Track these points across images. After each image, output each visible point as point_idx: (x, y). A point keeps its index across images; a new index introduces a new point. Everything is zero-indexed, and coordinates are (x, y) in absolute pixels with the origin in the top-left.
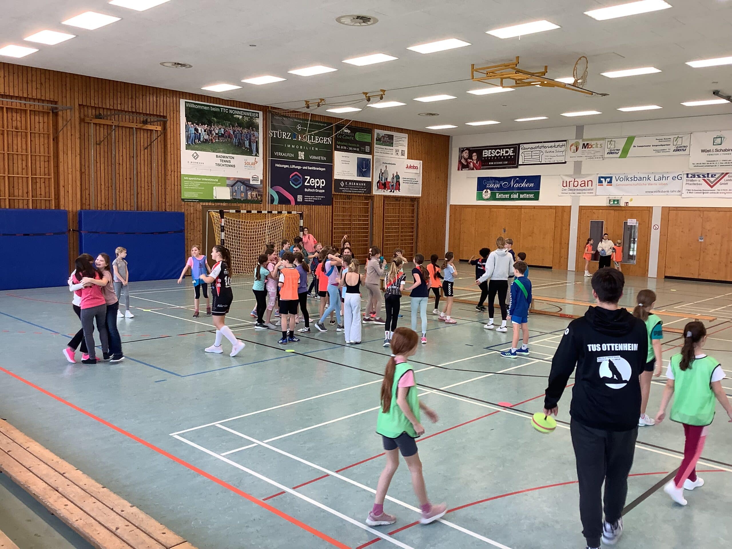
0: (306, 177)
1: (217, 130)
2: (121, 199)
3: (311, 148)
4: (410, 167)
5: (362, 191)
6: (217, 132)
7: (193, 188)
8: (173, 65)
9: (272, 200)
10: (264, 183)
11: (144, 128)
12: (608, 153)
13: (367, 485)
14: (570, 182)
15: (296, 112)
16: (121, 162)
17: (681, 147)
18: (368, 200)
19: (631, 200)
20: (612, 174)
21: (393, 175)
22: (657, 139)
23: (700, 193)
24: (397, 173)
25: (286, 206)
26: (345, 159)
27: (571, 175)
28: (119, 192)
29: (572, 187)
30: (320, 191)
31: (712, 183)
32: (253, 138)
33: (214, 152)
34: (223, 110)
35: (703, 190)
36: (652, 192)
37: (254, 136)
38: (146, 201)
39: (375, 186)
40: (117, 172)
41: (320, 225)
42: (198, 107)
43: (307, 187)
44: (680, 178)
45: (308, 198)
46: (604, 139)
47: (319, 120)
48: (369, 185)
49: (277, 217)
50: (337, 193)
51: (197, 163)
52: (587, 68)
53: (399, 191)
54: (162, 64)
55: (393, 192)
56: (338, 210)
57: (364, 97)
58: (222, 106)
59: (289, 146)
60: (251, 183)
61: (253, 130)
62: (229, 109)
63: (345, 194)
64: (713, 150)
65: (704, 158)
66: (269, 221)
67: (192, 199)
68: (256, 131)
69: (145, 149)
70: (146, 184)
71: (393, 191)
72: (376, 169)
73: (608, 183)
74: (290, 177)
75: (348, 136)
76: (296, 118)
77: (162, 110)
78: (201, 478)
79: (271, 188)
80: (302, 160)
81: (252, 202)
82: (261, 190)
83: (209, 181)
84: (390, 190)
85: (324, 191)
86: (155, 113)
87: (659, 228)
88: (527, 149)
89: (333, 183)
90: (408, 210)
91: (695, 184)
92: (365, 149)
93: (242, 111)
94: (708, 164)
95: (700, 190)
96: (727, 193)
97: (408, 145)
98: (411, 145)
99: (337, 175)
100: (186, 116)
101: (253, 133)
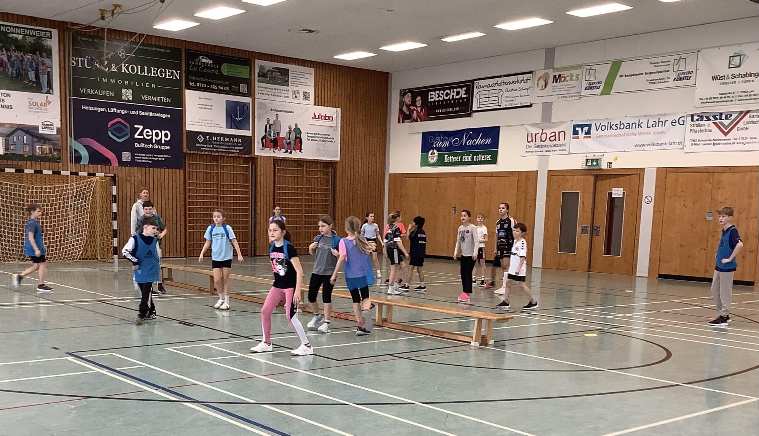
0: (136, 126)
3: (145, 85)
4: (320, 117)
5: (236, 150)
9: (78, 159)
10: (63, 132)
12: (586, 89)
14: (536, 134)
17: (684, 74)
18: (247, 163)
19: (616, 159)
20: (592, 121)
21: (290, 128)
22: (651, 63)
23: (709, 144)
24: (296, 125)
25: (102, 167)
26: (203, 102)
27: (538, 124)
29: (539, 143)
31: (726, 127)
32: (41, 67)
35: (714, 140)
36: (644, 146)
37: (43, 64)
39: (258, 143)
43: (139, 141)
44: (682, 123)
45: (141, 156)
50: (192, 152)
53: (300, 151)
55: (291, 153)
56: (198, 176)
59: (105, 80)
61: (41, 56)
64: (728, 76)
65: (716, 89)
68: (48, 58)
71: (289, 151)
72: (260, 119)
73: (586, 133)
75: (207, 68)
76: (116, 40)
79: (75, 140)
80: (128, 101)
82: (57, 142)
84: (285, 151)
85: (168, 148)
87: (653, 200)
88: (483, 87)
89: (185, 136)
90: (319, 180)
91: (702, 131)
92: (239, 88)
93: (21, 28)
94: (721, 98)
95: (710, 140)
96: (747, 143)
97: (315, 84)
98: (320, 84)
99: (191, 125)
101: (42, 60)
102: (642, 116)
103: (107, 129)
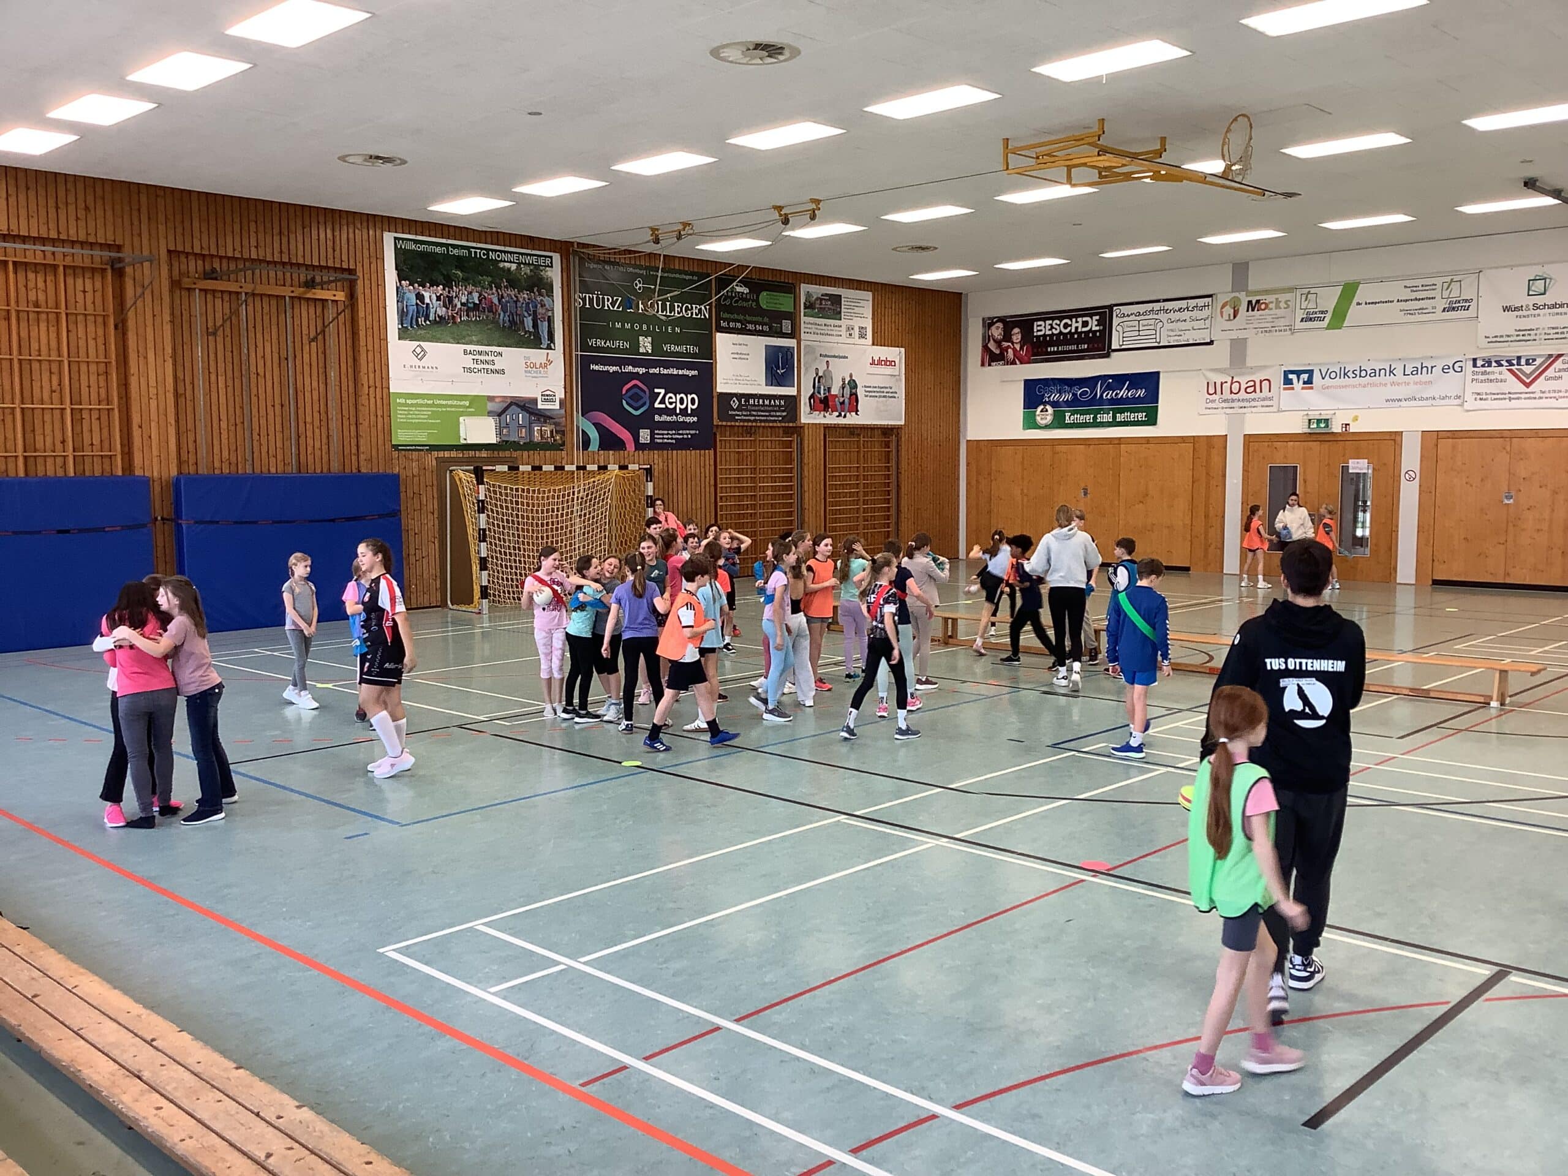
0: (656, 390)
1: (463, 295)
2: (264, 449)
3: (667, 329)
4: (880, 362)
5: (779, 416)
6: (464, 300)
7: (417, 421)
8: (365, 160)
9: (586, 443)
10: (568, 405)
11: (308, 296)
12: (1302, 321)
13: (803, 1047)
14: (1222, 384)
15: (630, 252)
16: (261, 371)
17: (1459, 302)
18: (791, 435)
19: (1356, 419)
20: (1315, 365)
21: (844, 380)
22: (1405, 287)
23: (1502, 399)
24: (851, 376)
25: (617, 453)
26: (737, 349)
27: (1225, 369)
28: (259, 435)
29: (1227, 394)
31: (1528, 376)
32: (540, 310)
33: (458, 343)
34: (475, 252)
35: (1510, 393)
36: (1400, 400)
37: (543, 306)
38: (318, 453)
39: (805, 404)
40: (254, 391)
41: (689, 492)
42: (422, 247)
43: (661, 412)
44: (1459, 369)
45: (663, 434)
46: (1291, 290)
47: (682, 268)
48: (792, 403)
49: (596, 479)
50: (724, 423)
51: (424, 367)
52: (1251, 139)
53: (857, 414)
54: (343, 159)
55: (845, 416)
56: (728, 458)
57: (776, 215)
58: (474, 245)
59: (618, 325)
60: (540, 407)
61: (541, 294)
62: (488, 250)
63: (741, 424)
64: (1527, 306)
65: (1509, 324)
66: (580, 487)
67: (415, 446)
68: (549, 296)
69: (313, 340)
70: (316, 415)
71: (843, 414)
72: (806, 369)
73: (1305, 383)
74: (624, 392)
75: (744, 300)
76: (630, 265)
77: (345, 258)
78: (447, 1043)
79: (582, 416)
80: (647, 354)
81: (544, 446)
82: (560, 420)
83: (451, 406)
84: (837, 414)
85: (695, 419)
86: (330, 264)
87: (1418, 475)
88: (1128, 316)
89: (715, 400)
90: (876, 454)
91: (1491, 381)
92: (782, 327)
93: (515, 253)
94: (1518, 335)
95: (1502, 394)
96: (1561, 397)
97: (873, 314)
98: (879, 315)
99: (724, 384)
100: (396, 269)
101: (542, 300)
102: (1393, 360)
103: (621, 398)
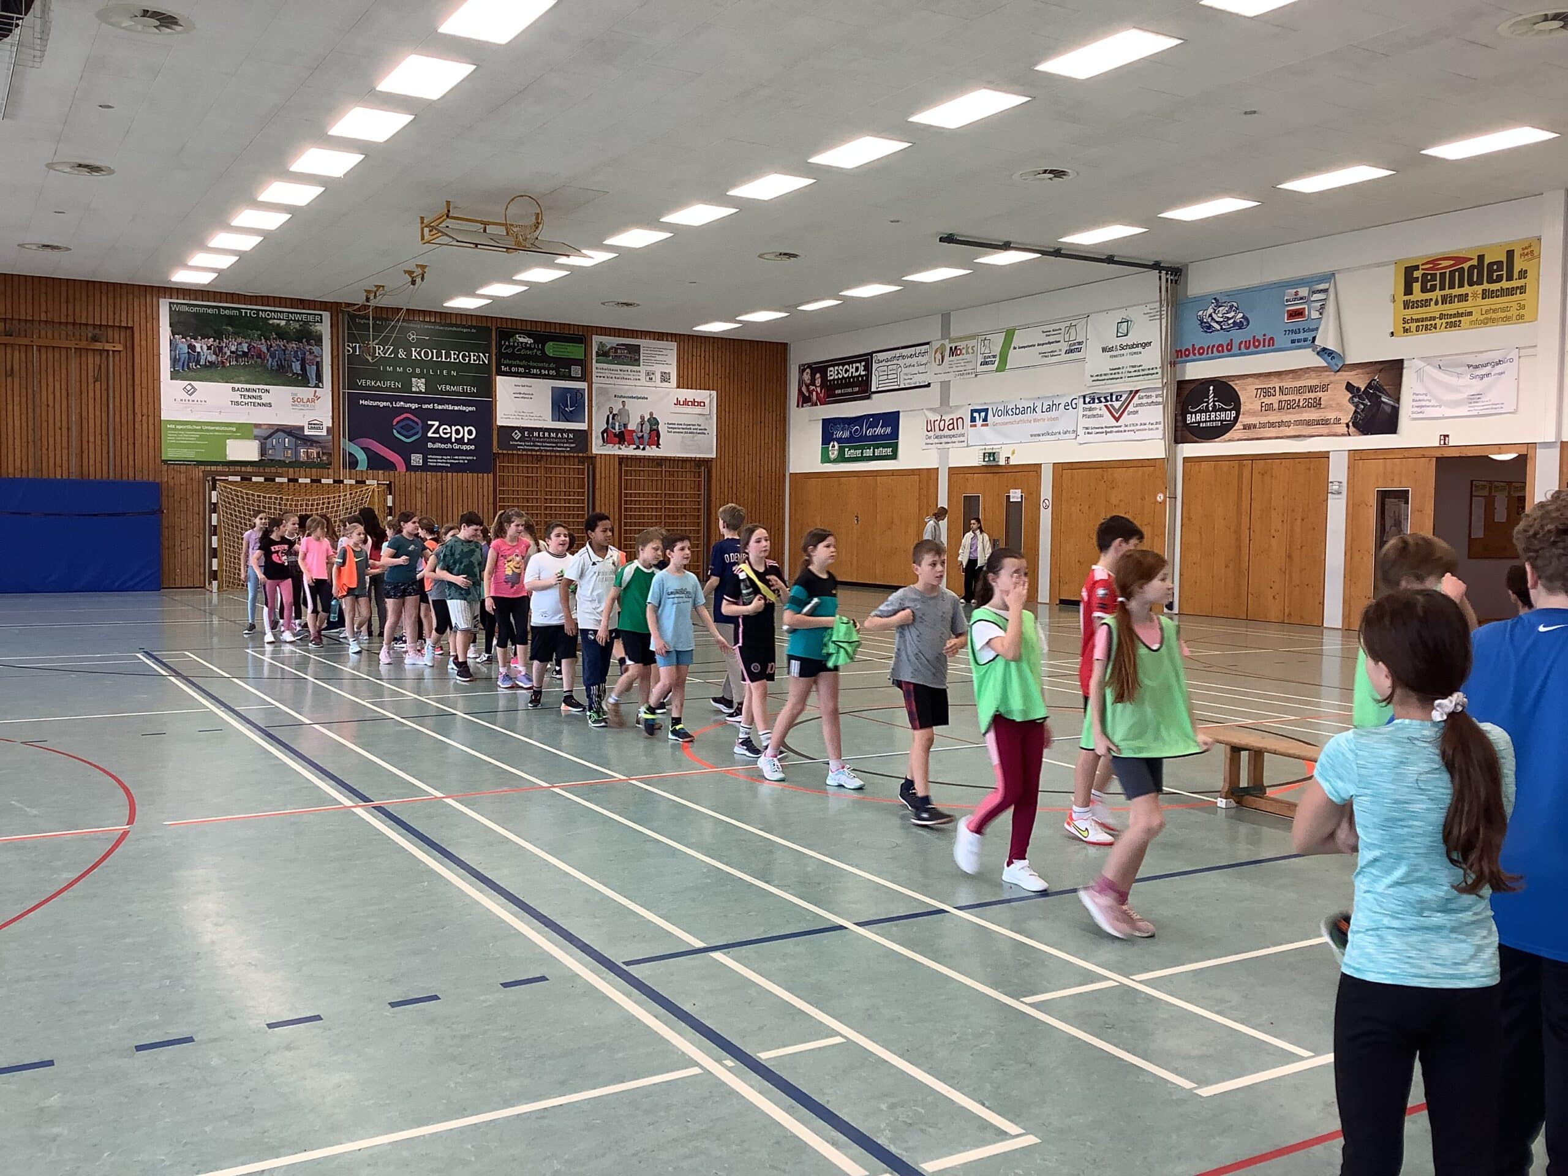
0: (429, 423)
1: (233, 346)
2: (51, 460)
3: (442, 372)
4: (686, 403)
5: (567, 447)
6: (233, 349)
7: (186, 442)
9: (354, 463)
10: (336, 434)
11: (94, 347)
12: (980, 365)
14: (935, 421)
16: (51, 403)
17: (1075, 344)
18: (582, 463)
19: (1014, 452)
20: (989, 404)
21: (642, 418)
22: (1046, 331)
23: (1101, 433)
24: (651, 414)
25: (387, 473)
26: (521, 390)
27: (936, 408)
28: (48, 450)
29: (938, 432)
30: (464, 447)
31: (1117, 411)
32: (308, 356)
33: (228, 383)
34: (246, 313)
35: (1106, 428)
36: (1039, 435)
37: (311, 353)
38: (98, 465)
39: (597, 437)
42: (195, 309)
43: (434, 440)
44: (1074, 406)
45: (437, 459)
47: (458, 322)
50: (505, 452)
51: (194, 401)
53: (658, 447)
55: (644, 449)
58: (245, 306)
61: (309, 344)
62: (259, 311)
63: (524, 453)
64: (1117, 347)
65: (1106, 363)
66: (337, 497)
67: (183, 461)
68: (318, 346)
69: (97, 380)
70: (98, 438)
72: (599, 408)
73: (983, 420)
74: (394, 423)
75: (526, 348)
77: (124, 319)
79: (350, 441)
80: (421, 392)
81: (310, 465)
82: (327, 445)
83: (217, 431)
84: (635, 447)
85: (473, 447)
86: (111, 324)
87: (1051, 504)
88: (881, 362)
89: (495, 433)
92: (570, 372)
93: (284, 312)
94: (1111, 374)
95: (1101, 428)
96: (1138, 430)
97: (678, 361)
98: (686, 362)
99: (503, 418)
100: (170, 326)
101: (310, 349)
102: (1035, 399)
103: (392, 427)
